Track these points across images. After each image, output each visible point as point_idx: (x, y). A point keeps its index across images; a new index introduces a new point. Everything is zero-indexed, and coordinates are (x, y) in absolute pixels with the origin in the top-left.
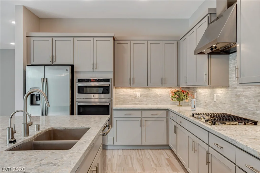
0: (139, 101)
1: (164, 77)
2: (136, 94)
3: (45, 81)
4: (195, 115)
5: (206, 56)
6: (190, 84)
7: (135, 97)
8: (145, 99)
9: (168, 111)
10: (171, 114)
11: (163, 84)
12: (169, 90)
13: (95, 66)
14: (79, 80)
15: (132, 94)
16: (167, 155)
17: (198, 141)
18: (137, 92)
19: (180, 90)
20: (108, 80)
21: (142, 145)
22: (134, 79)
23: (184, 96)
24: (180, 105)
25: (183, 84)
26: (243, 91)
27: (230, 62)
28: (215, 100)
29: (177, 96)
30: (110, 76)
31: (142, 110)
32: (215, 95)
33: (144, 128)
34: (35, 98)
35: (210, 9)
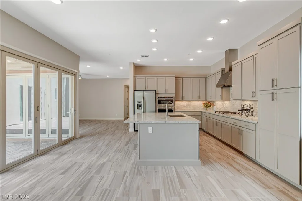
0: (186, 108)
1: (199, 96)
3: (144, 98)
4: (216, 112)
5: (221, 88)
6: (212, 99)
7: (184, 106)
8: (189, 107)
9: (202, 112)
10: (203, 113)
11: (199, 99)
12: (201, 102)
13: (166, 91)
14: (159, 97)
15: (182, 104)
17: (218, 121)
18: (185, 103)
19: (207, 102)
20: (173, 98)
22: (184, 97)
23: (209, 105)
24: (207, 110)
25: (209, 99)
26: (235, 102)
27: (230, 90)
28: (224, 106)
29: (206, 105)
30: (174, 96)
31: (189, 112)
32: (225, 104)
34: (139, 106)
35: (222, 69)
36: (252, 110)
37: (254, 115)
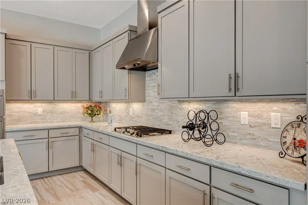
0: (42, 119)
1: (74, 90)
2: (38, 110)
4: (117, 130)
6: (105, 99)
7: (36, 114)
8: (50, 116)
9: (80, 128)
10: (85, 132)
11: (74, 98)
12: (79, 105)
15: (32, 111)
16: (81, 177)
17: (124, 154)
18: (39, 108)
19: (93, 105)
21: (49, 172)
22: (35, 91)
23: (97, 111)
24: (92, 121)
25: (96, 98)
26: (159, 106)
27: (147, 79)
28: (131, 114)
29: (89, 112)
31: (48, 130)
32: (131, 109)
33: (51, 151)
35: (129, 25)
36: (214, 126)
37: (220, 138)
